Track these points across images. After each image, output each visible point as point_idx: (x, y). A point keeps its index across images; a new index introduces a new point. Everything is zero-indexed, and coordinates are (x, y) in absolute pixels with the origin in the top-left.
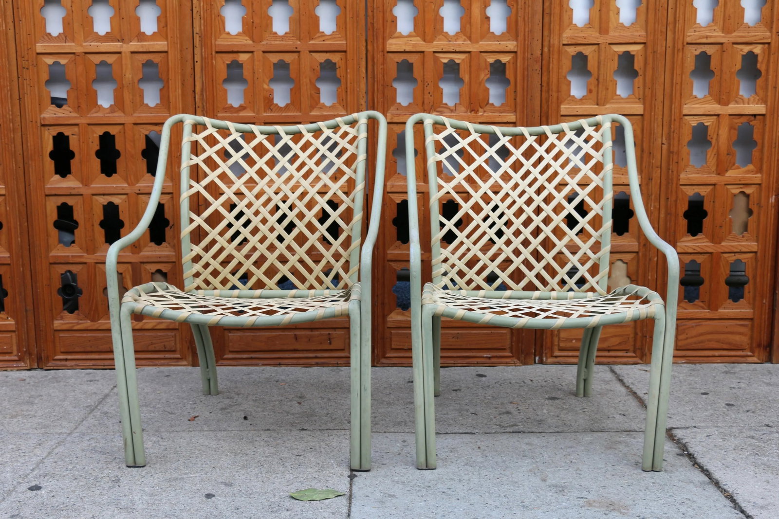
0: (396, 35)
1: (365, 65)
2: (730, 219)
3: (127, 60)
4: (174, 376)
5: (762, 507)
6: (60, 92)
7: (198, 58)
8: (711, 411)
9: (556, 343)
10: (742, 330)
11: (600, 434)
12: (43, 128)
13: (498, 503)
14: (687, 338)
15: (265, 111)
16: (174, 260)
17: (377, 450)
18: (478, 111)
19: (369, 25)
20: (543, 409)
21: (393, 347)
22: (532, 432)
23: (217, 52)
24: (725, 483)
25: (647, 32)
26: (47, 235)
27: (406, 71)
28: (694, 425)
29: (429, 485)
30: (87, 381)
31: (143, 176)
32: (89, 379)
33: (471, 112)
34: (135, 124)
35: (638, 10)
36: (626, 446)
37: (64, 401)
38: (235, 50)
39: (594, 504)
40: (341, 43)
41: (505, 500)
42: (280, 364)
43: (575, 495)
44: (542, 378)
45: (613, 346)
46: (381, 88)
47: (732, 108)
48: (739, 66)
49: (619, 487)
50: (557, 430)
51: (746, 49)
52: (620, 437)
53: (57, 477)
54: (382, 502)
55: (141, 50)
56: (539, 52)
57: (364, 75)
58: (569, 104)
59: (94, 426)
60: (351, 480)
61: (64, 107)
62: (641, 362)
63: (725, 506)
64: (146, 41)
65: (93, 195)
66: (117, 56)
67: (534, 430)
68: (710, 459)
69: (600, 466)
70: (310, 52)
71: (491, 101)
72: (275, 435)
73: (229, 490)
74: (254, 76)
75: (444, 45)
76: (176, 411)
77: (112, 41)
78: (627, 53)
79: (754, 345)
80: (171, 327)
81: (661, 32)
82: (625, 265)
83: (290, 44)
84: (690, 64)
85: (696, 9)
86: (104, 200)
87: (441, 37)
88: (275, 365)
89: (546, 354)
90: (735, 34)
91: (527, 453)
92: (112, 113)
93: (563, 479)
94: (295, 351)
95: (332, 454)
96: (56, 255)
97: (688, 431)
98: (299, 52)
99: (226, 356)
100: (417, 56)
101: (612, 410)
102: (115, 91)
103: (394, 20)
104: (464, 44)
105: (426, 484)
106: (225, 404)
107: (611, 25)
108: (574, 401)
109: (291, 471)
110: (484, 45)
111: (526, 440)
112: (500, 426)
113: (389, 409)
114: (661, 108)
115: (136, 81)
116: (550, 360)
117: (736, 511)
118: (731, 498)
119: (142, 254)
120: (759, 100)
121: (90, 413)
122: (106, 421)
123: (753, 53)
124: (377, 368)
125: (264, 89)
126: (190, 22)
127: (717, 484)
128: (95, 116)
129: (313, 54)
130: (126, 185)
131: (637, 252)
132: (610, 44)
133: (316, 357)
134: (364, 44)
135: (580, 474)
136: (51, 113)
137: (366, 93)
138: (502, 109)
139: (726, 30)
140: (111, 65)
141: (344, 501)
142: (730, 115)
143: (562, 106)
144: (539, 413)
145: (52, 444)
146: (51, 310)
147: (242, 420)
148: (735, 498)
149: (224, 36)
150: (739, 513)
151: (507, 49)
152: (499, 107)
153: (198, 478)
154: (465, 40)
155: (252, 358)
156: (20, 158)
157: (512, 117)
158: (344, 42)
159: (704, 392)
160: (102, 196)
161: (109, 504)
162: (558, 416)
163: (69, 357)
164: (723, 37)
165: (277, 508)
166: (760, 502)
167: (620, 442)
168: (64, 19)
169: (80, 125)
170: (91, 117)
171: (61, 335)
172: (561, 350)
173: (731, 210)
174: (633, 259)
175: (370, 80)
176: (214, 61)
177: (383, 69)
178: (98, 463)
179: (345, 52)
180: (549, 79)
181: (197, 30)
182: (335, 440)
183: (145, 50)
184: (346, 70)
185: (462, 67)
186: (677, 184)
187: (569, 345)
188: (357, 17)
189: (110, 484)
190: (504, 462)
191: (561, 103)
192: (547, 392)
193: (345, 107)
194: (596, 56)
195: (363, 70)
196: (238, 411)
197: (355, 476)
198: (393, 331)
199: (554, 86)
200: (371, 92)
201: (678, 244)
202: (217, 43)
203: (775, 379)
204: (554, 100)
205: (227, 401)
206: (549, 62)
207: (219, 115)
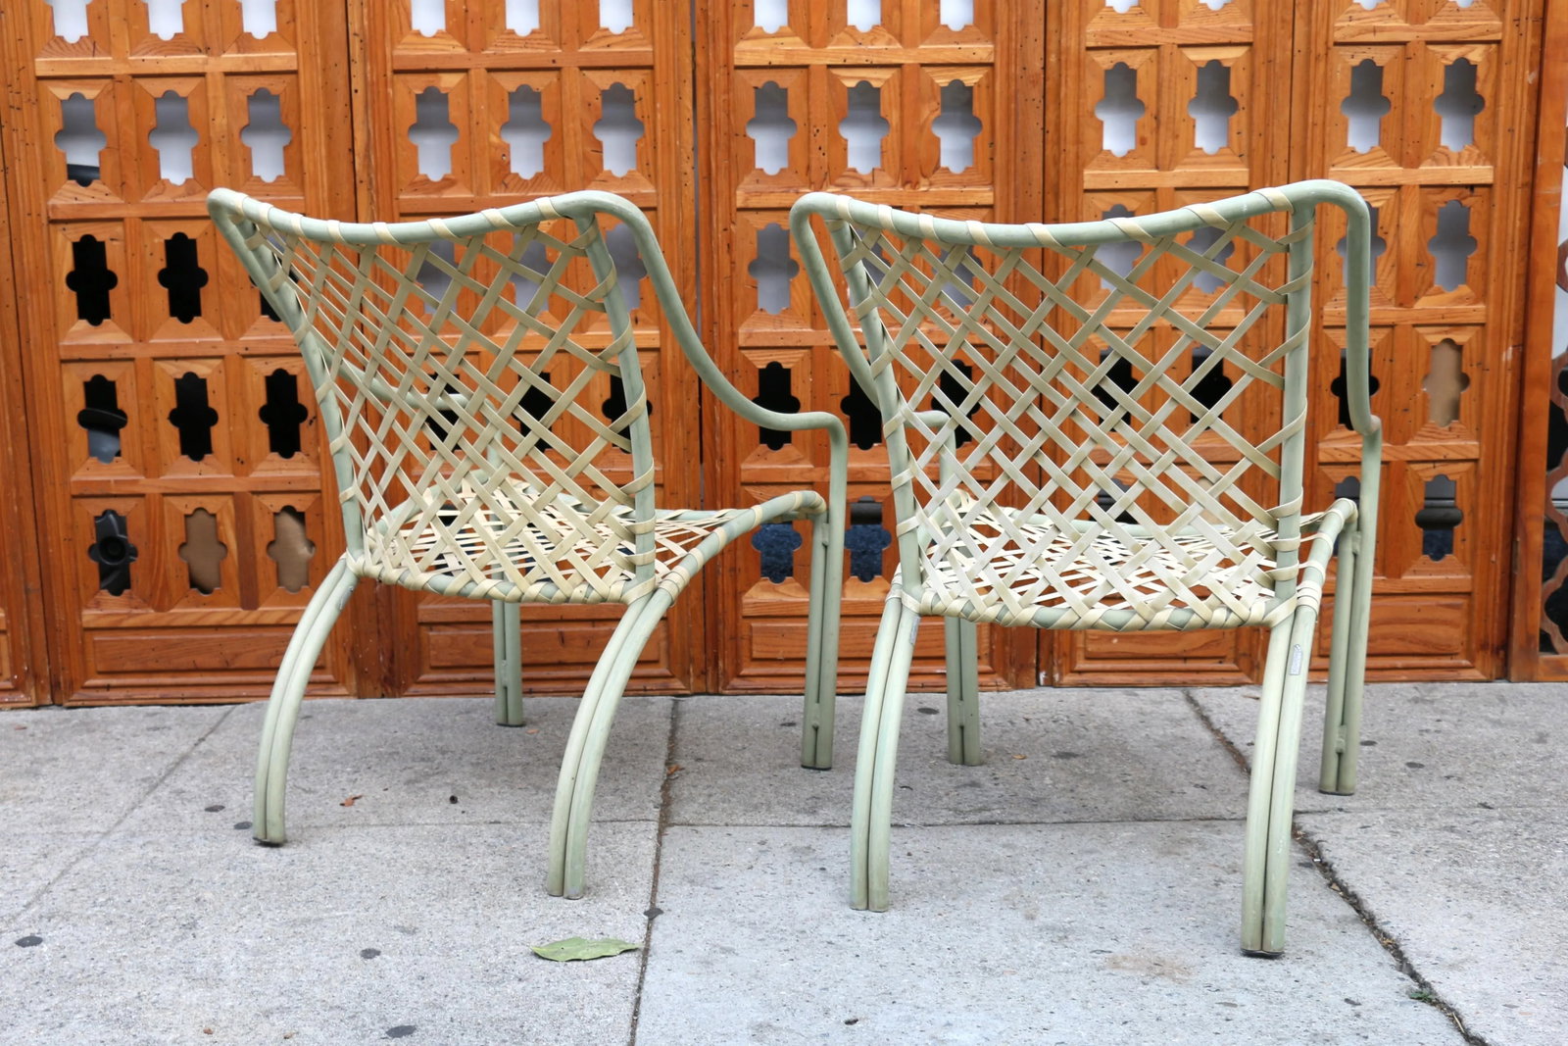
0: (753, 32)
1: (691, 95)
2: (1425, 395)
3: (216, 89)
4: (320, 717)
5: (1452, 967)
6: (85, 155)
7: (357, 83)
8: (1377, 779)
9: (1080, 645)
10: (1450, 615)
11: (1151, 825)
12: (52, 227)
13: (934, 964)
15: (493, 189)
16: (318, 487)
17: (706, 859)
18: (918, 183)
20: (1043, 777)
21: (755, 655)
22: (1018, 823)
23: (396, 72)
24: (1385, 920)
25: (1254, 21)
26: (65, 441)
27: (772, 105)
28: (1338, 806)
29: (804, 927)
30: (149, 729)
31: (254, 321)
32: (152, 725)
33: (903, 185)
36: (1199, 850)
37: (99, 769)
38: (432, 66)
39: (1124, 964)
40: (643, 50)
41: (949, 957)
42: (531, 692)
43: (1089, 946)
44: (1048, 715)
45: (1194, 650)
46: (723, 140)
47: (1426, 172)
48: (1438, 88)
49: (1176, 929)
50: (1066, 817)
51: (1453, 53)
52: (1190, 831)
53: (73, 920)
54: (708, 963)
55: (244, 69)
56: (1039, 64)
57: (689, 114)
58: (1100, 167)
59: (155, 818)
60: (651, 920)
61: (95, 184)
62: (1250, 681)
63: (1380, 964)
64: (253, 50)
65: (155, 359)
66: (197, 81)
67: (1022, 818)
68: (1363, 874)
69: (1144, 889)
70: (582, 68)
71: (944, 164)
72: (509, 832)
73: (408, 941)
74: (470, 119)
75: (848, 52)
76: (318, 787)
77: (187, 52)
78: (1215, 64)
79: (1474, 646)
81: (1283, 21)
83: (542, 53)
84: (1342, 84)
86: (177, 370)
87: (842, 35)
89: (1060, 666)
90: (1430, 23)
91: (1003, 865)
92: (189, 194)
93: (1069, 914)
94: (561, 664)
95: (618, 869)
96: (84, 479)
97: (1326, 818)
98: (558, 69)
99: (423, 677)
100: (795, 74)
101: (1181, 777)
102: (195, 151)
103: (749, 4)
104: (887, 49)
105: (799, 927)
106: (416, 772)
107: (1181, 9)
108: (1107, 760)
109: (533, 903)
110: (929, 50)
111: (1004, 839)
112: (955, 810)
113: (740, 779)
114: (1283, 173)
115: (236, 132)
116: (1069, 678)
117: (1400, 974)
118: (1395, 949)
119: (253, 475)
120: (1479, 156)
121: (148, 793)
122: (179, 809)
123: (1467, 61)
124: (723, 698)
125: (491, 145)
126: (342, 11)
127: (1370, 922)
128: (156, 201)
129: (588, 73)
130: (220, 339)
132: (1181, 46)
134: (689, 52)
135: (1103, 905)
136: (68, 197)
137: (695, 148)
138: (963, 180)
139: (1413, 16)
140: (185, 99)
141: (632, 961)
142: (1422, 186)
143: (1086, 172)
144: (1036, 784)
145: (71, 853)
146: (77, 589)
147: (447, 804)
148: (1402, 948)
149: (408, 38)
150: (1406, 977)
151: (975, 59)
152: (961, 175)
153: (349, 918)
154: (889, 42)
155: (474, 681)
157: (986, 194)
158: (649, 49)
159: (1366, 739)
160: (174, 362)
161: (172, 972)
162: (1072, 791)
163: (114, 681)
164: (1408, 30)
165: (500, 975)
166: (1450, 956)
167: (1189, 841)
168: (89, 8)
169: (127, 221)
170: (148, 205)
171: (96, 639)
172: (1089, 658)
173: (1426, 377)
175: (701, 123)
176: (390, 91)
177: (728, 102)
178: (156, 891)
179: (651, 67)
180: (1059, 117)
181: (354, 27)
182: (625, 842)
183: (252, 69)
184: (654, 103)
185: (885, 97)
186: (1317, 326)
187: (1104, 648)
189: (177, 932)
190: (956, 881)
191: (1084, 166)
192: (1055, 743)
193: (653, 178)
194: (1153, 70)
195: (689, 103)
196: (439, 787)
197: (660, 912)
198: (755, 624)
199: (1069, 133)
200: (704, 150)
201: (1322, 445)
202: (396, 53)
203: (1511, 713)
204: (1071, 157)
205: (419, 767)
206: (1059, 85)
207: (402, 197)
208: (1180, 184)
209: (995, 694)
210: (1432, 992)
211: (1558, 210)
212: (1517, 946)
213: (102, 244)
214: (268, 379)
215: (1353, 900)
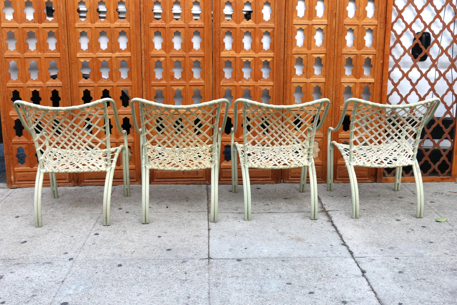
0: (224, 50)
3: (114, 61)
5: (350, 240)
6: (86, 72)
7: (143, 59)
8: (345, 204)
9: (290, 174)
11: (301, 213)
12: (79, 88)
13: (260, 239)
14: (343, 173)
15: (171, 81)
16: (133, 141)
18: (258, 81)
19: (214, 46)
20: (281, 203)
21: (223, 176)
23: (151, 57)
24: (340, 231)
25: (326, 49)
27: (228, 64)
28: (337, 210)
31: (121, 107)
33: (255, 81)
34: (117, 86)
35: (323, 40)
38: (159, 56)
39: (293, 239)
40: (202, 53)
41: (263, 238)
42: (177, 184)
43: (287, 236)
44: (283, 190)
46: (218, 72)
47: (361, 80)
48: (364, 63)
49: (303, 233)
50: (285, 211)
51: (366, 56)
54: (220, 238)
55: (120, 56)
56: (283, 57)
57: (212, 67)
58: (295, 78)
60: (209, 231)
61: (88, 79)
62: (324, 182)
63: (338, 239)
64: (122, 52)
66: (110, 58)
67: (276, 212)
68: (338, 223)
69: (298, 225)
70: (189, 57)
71: (263, 77)
72: (179, 214)
73: (166, 234)
74: (166, 67)
75: (244, 54)
77: (108, 52)
78: (319, 57)
79: (370, 175)
80: (132, 168)
81: (332, 49)
82: (318, 143)
83: (181, 54)
84: (344, 61)
85: (346, 40)
87: (243, 51)
88: (175, 184)
89: (286, 179)
90: (362, 50)
91: (273, 221)
92: (108, 81)
93: (284, 230)
94: (183, 178)
95: (201, 221)
97: (334, 212)
98: (185, 57)
99: (155, 180)
100: (233, 59)
101: (308, 203)
102: (109, 72)
103: (224, 44)
104: (252, 54)
105: (235, 232)
107: (312, 46)
108: (294, 200)
109: (187, 228)
110: (260, 54)
111: (273, 216)
112: (264, 210)
113: (222, 203)
114: (332, 79)
115: (118, 68)
116: (287, 181)
118: (341, 236)
119: (120, 139)
120: (372, 78)
122: (113, 208)
123: (369, 58)
125: (170, 72)
126: (140, 45)
127: (337, 231)
128: (101, 82)
129: (191, 58)
131: (323, 138)
132: (312, 54)
133: (192, 181)
134: (212, 54)
135: (290, 228)
137: (213, 73)
139: (359, 49)
140: (108, 62)
141: (207, 238)
142: (360, 83)
143: (292, 79)
144: (279, 205)
145: (95, 217)
147: (166, 208)
149: (154, 50)
150: (342, 241)
151: (270, 56)
152: (267, 79)
153: (154, 230)
154: (253, 52)
155: (165, 181)
156: (70, 100)
157: (272, 83)
159: (345, 195)
161: (125, 240)
164: (357, 52)
166: (350, 237)
167: (308, 216)
168: (88, 44)
169: (95, 86)
170: (99, 83)
172: (292, 177)
174: (321, 140)
175: (214, 68)
176: (150, 61)
177: (219, 64)
179: (204, 57)
180: (287, 68)
181: (143, 47)
182: (202, 216)
184: (204, 64)
185: (251, 63)
186: (339, 110)
187: (295, 175)
188: (209, 43)
189: (123, 233)
190: (264, 224)
191: (292, 77)
192: (284, 196)
193: (204, 79)
194: (306, 58)
195: (211, 64)
196: (163, 204)
197: (210, 229)
198: (223, 170)
199: (289, 71)
200: (214, 73)
201: (339, 135)
202: (151, 53)
203: (375, 190)
204: (289, 76)
205: (158, 200)
206: (287, 61)
207: (152, 82)
208: (311, 82)
209: (272, 185)
210: (346, 244)
211: (387, 88)
212: (362, 236)
213: (90, 91)
214: (123, 119)
215: (336, 228)
